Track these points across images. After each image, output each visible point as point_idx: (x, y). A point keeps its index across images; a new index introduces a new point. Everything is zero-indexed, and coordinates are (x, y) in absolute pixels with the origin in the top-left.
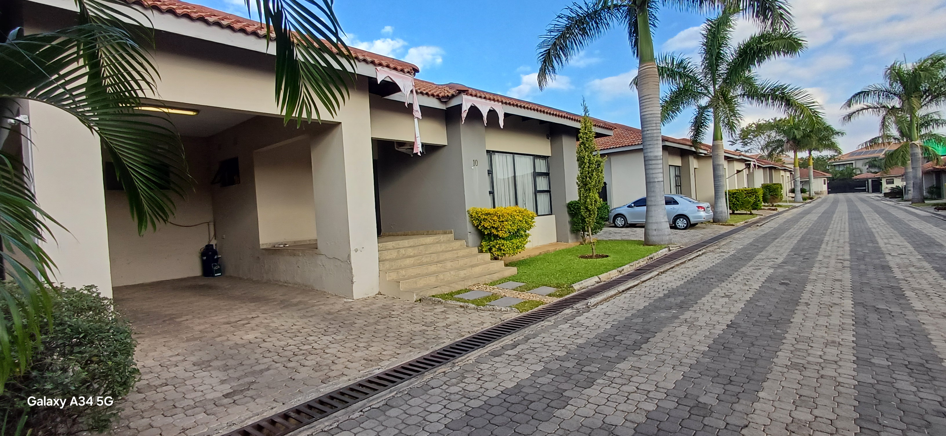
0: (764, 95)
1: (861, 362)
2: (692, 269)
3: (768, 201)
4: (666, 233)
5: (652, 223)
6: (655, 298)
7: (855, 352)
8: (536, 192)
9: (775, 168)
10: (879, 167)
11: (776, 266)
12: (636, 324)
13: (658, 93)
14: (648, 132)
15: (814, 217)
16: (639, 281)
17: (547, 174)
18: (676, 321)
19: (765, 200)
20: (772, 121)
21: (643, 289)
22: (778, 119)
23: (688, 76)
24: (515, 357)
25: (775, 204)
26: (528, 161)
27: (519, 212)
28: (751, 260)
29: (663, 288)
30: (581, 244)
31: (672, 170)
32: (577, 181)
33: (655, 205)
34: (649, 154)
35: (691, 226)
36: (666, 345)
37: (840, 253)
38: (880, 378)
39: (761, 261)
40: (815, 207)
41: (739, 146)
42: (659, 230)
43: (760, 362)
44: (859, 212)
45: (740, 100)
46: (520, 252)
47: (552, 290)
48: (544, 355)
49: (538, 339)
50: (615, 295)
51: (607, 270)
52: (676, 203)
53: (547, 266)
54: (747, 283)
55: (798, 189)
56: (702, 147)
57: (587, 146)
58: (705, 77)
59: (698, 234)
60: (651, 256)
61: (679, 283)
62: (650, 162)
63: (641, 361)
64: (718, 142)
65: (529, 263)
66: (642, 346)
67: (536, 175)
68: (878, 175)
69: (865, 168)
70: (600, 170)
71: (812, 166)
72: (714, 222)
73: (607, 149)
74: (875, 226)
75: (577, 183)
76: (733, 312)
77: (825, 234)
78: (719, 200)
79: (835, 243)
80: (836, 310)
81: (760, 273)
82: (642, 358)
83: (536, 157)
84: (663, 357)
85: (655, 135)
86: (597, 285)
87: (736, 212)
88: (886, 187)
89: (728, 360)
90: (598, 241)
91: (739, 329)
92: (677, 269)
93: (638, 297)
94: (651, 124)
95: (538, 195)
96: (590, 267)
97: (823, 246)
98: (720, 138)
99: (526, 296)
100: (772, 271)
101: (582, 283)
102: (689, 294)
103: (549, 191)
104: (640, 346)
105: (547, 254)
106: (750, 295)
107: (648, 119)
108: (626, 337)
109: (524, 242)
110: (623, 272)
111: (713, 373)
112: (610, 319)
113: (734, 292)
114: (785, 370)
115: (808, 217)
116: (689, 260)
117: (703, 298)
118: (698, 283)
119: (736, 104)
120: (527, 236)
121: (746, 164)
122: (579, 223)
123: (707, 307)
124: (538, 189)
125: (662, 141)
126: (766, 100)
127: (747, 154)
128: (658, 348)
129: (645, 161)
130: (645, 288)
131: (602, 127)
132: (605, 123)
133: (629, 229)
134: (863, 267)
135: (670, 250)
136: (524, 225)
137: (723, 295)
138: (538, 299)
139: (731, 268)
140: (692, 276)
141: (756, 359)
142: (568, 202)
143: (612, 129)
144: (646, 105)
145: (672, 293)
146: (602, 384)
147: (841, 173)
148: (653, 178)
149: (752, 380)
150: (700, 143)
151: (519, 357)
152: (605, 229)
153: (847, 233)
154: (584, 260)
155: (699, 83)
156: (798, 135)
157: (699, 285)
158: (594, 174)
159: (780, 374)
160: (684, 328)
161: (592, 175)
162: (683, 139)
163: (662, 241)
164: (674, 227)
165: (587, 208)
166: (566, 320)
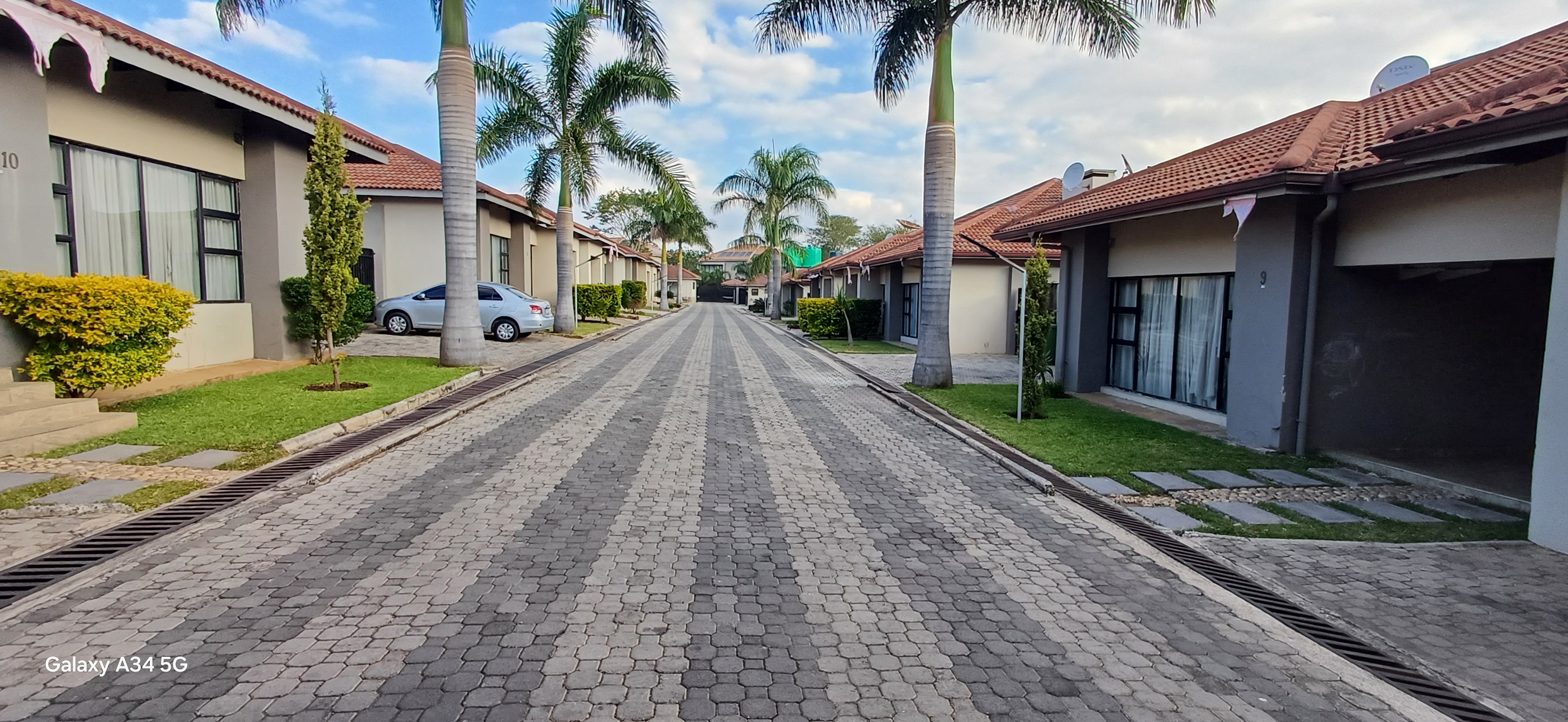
0: (628, 152)
1: (705, 513)
2: (515, 404)
3: (628, 305)
4: (478, 346)
5: (454, 328)
6: (447, 455)
7: (701, 501)
8: (203, 251)
9: (640, 260)
10: (747, 274)
11: (629, 396)
12: (408, 502)
13: (472, 107)
14: (452, 171)
15: (678, 331)
16: (422, 428)
17: (232, 217)
18: (479, 489)
19: (625, 305)
20: (639, 193)
21: (429, 441)
22: (646, 191)
23: (526, 94)
24: (106, 612)
25: (637, 311)
26: (186, 181)
27: (149, 291)
28: (599, 388)
29: (464, 437)
30: (312, 362)
31: (496, 243)
32: (305, 239)
33: (460, 298)
34: (453, 209)
35: (520, 336)
36: (456, 531)
37: (701, 378)
38: (720, 529)
39: (611, 390)
40: (681, 318)
41: (596, 221)
42: (465, 340)
43: (594, 534)
44: (724, 327)
45: (597, 151)
46: (149, 379)
47: (229, 456)
48: (190, 594)
49: (178, 563)
50: (372, 455)
51: (361, 411)
52: (498, 297)
53: (223, 407)
54: (589, 422)
55: (665, 293)
56: (543, 213)
57: (329, 173)
58: (552, 103)
59: (529, 349)
60: (448, 385)
61: (490, 428)
62: (455, 223)
63: (409, 566)
64: (565, 209)
65: (176, 402)
66: (412, 541)
67: (203, 214)
68: (744, 284)
69: (734, 273)
70: (356, 224)
71: (681, 263)
72: (555, 331)
73: (377, 188)
74: (737, 344)
75: (305, 243)
76: (565, 467)
77: (687, 353)
78: (564, 298)
79: (697, 365)
80: (689, 450)
81: (608, 406)
82: (410, 560)
83: (202, 175)
84: (448, 552)
85: (465, 178)
86: (337, 440)
87: (587, 318)
88: (751, 299)
89: (550, 539)
90: (349, 359)
91: (571, 491)
92: (490, 404)
93: (417, 454)
94: (459, 157)
95: (208, 260)
96: (327, 407)
97: (684, 368)
98: (568, 203)
99: (159, 473)
100: (622, 403)
101: (303, 438)
102: (505, 445)
103: (236, 253)
104: (409, 541)
105: (225, 382)
106: (591, 438)
107: (453, 148)
108: (383, 529)
109: (162, 357)
110: (393, 414)
111: (525, 564)
112: (357, 501)
113: (571, 435)
114: (623, 539)
115: (672, 329)
116: (512, 390)
117: (525, 449)
118: (520, 426)
119: (591, 155)
120: (169, 344)
121: (604, 249)
122: (309, 322)
123: (530, 462)
124: (208, 245)
125: (478, 192)
126: (631, 159)
127: (608, 235)
128: (442, 539)
129: (445, 219)
130: (429, 440)
131: (364, 144)
132: (370, 137)
133: (415, 338)
134: (720, 394)
135: (482, 375)
136: (161, 318)
137: (556, 442)
138: (190, 478)
139: (571, 401)
140: (513, 415)
141: (588, 531)
142: (283, 278)
143: (385, 152)
144: (450, 122)
145: (476, 445)
146: (323, 623)
147: (711, 275)
148: (458, 251)
149: (581, 561)
150: (541, 206)
151: (116, 611)
152: (364, 336)
153: (710, 352)
154: (315, 394)
155: (541, 109)
156: (668, 218)
157: (521, 429)
158: (343, 229)
159: (616, 545)
160: (490, 500)
161: (339, 231)
162: (516, 196)
163: (471, 359)
164: (492, 336)
165: (324, 294)
166: (256, 515)
